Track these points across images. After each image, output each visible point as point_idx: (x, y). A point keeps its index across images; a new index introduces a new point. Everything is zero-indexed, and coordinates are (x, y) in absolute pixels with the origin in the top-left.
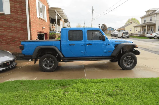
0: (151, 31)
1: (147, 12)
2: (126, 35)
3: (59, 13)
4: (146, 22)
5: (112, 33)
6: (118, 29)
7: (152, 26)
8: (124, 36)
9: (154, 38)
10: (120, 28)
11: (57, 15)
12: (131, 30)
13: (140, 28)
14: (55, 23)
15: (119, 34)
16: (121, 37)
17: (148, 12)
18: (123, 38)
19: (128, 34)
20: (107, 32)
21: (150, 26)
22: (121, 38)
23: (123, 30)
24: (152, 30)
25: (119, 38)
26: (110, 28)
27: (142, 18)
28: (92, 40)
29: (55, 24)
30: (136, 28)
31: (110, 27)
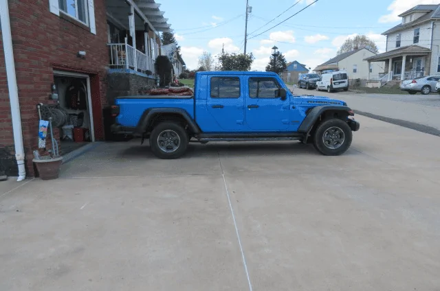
0: (415, 72)
1: (404, 15)
2: (340, 83)
3: (142, 9)
4: (402, 45)
5: (300, 78)
6: (318, 66)
7: (419, 58)
8: (334, 86)
9: (421, 91)
10: (322, 65)
11: (133, 12)
12: (355, 71)
13: (384, 62)
14: (126, 39)
15: (319, 80)
16: (326, 88)
17: (408, 15)
18: (333, 91)
19: (346, 80)
20: (287, 75)
21: (414, 57)
22: (326, 91)
23: (332, 70)
24: (418, 69)
25: (319, 90)
26: (295, 65)
27: (389, 34)
28: (257, 97)
29: (126, 45)
30: (372, 63)
31: (296, 62)
